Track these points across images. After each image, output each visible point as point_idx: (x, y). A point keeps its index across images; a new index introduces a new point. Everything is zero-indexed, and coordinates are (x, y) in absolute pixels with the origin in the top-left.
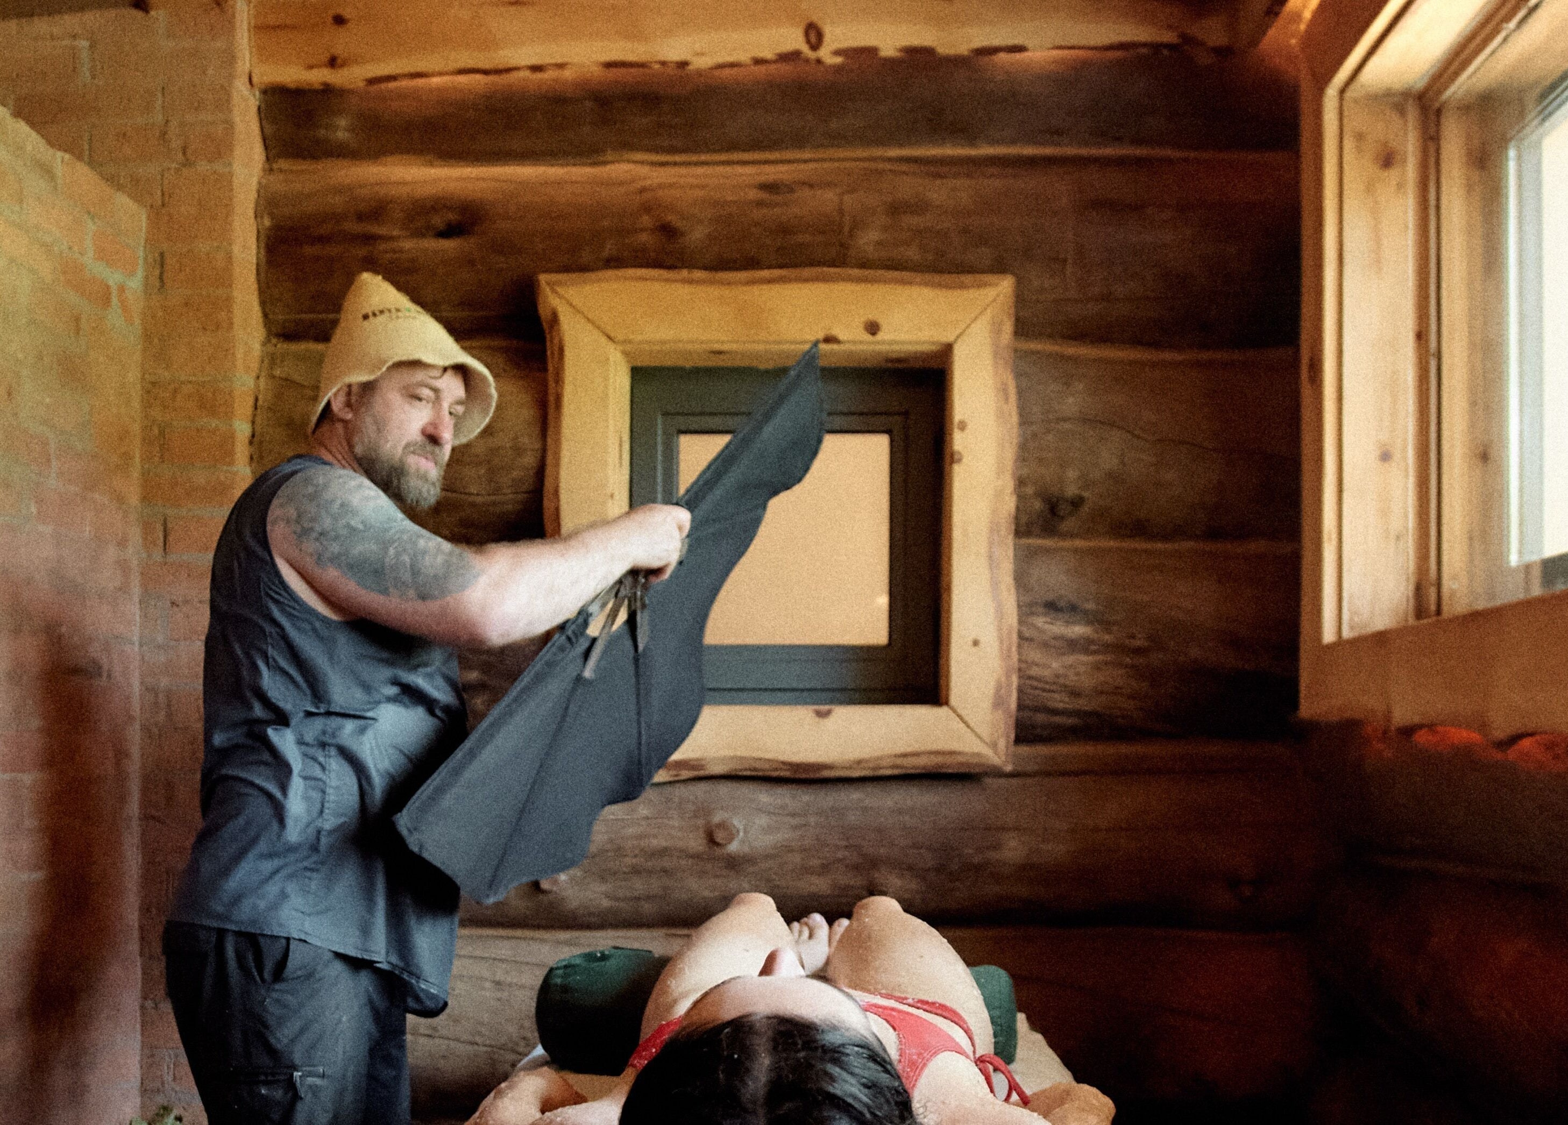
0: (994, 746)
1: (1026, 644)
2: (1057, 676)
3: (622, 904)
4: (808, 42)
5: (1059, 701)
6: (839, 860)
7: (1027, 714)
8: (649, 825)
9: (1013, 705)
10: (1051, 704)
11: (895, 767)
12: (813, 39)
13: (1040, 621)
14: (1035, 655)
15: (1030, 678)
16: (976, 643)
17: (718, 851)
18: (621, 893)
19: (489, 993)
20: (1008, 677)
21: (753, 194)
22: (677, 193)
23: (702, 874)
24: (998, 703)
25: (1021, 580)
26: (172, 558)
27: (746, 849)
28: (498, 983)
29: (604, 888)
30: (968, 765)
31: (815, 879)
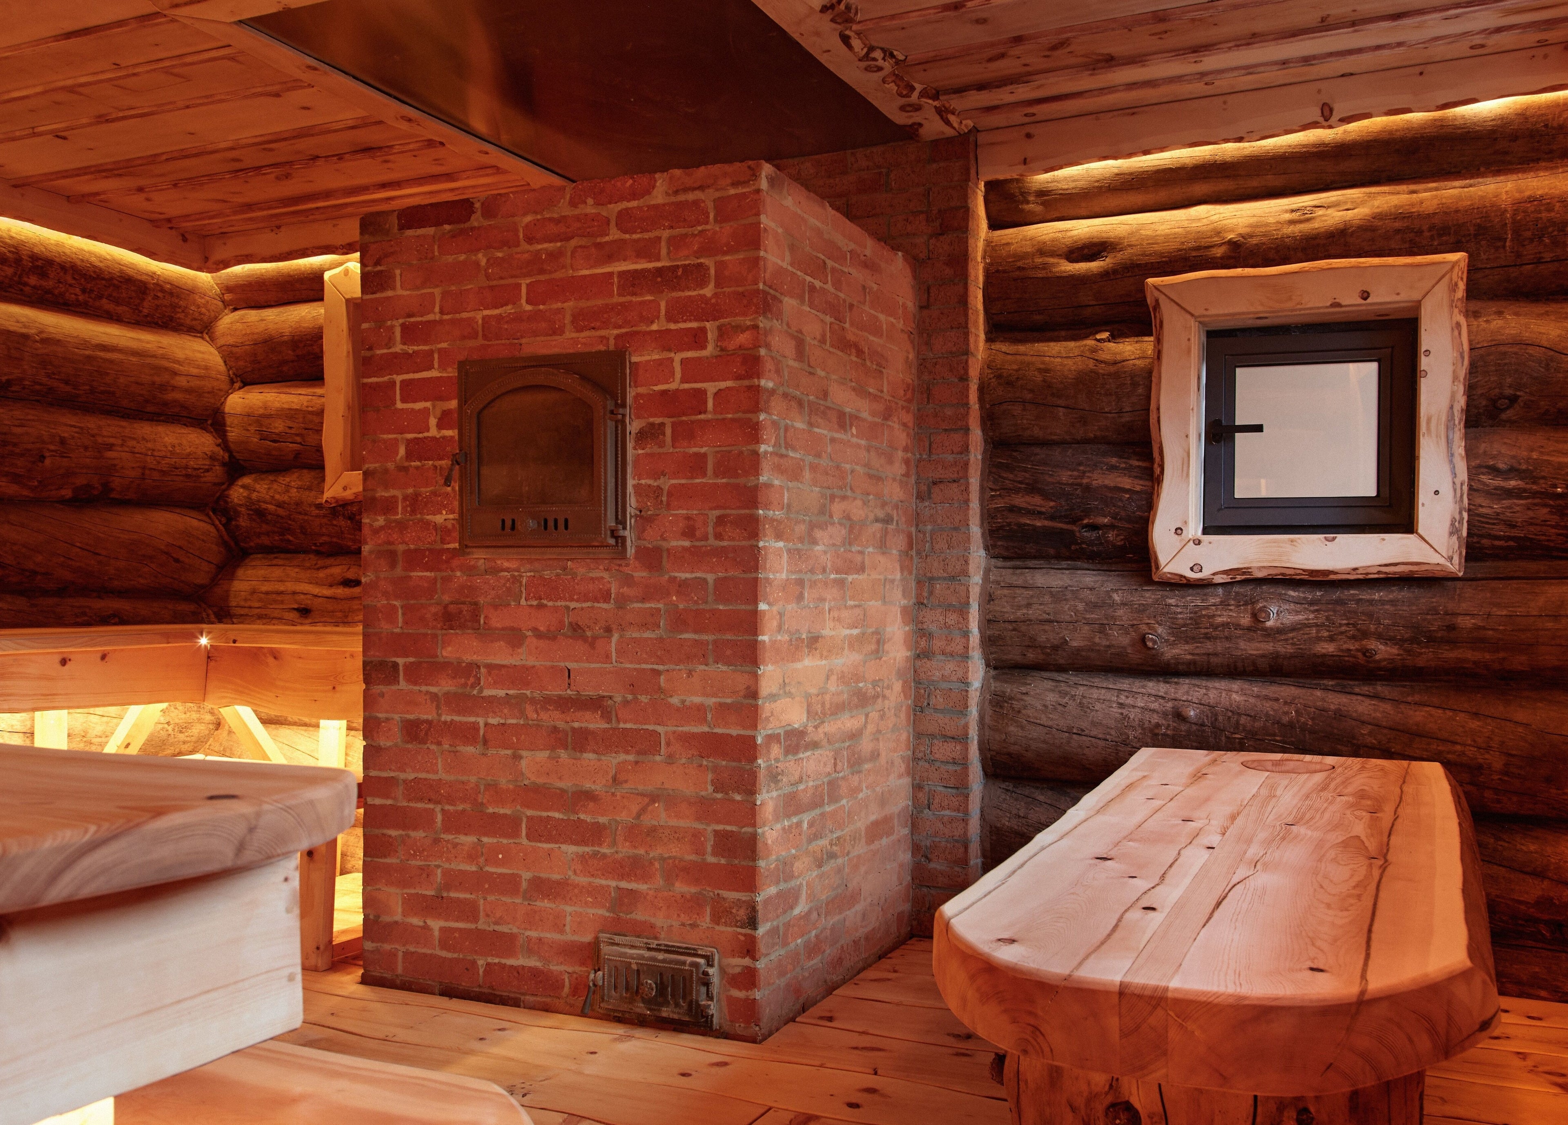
0: (1450, 559)
1: (1475, 493)
2: (1498, 514)
3: (1196, 657)
4: (1323, 115)
5: (1500, 530)
6: (1342, 633)
7: (1475, 539)
8: (1217, 609)
9: (1465, 533)
10: (1493, 532)
11: (1379, 572)
12: (1327, 113)
13: (1484, 478)
14: (1480, 500)
15: (1479, 515)
16: (1437, 492)
17: (1261, 625)
18: (1197, 651)
19: (1115, 710)
20: (1460, 513)
21: (1288, 216)
22: (1234, 221)
23: (1251, 640)
24: (1454, 531)
25: (1470, 453)
26: (934, 457)
27: (1278, 624)
28: (1121, 704)
29: (1187, 647)
30: (1432, 571)
31: (1326, 645)
